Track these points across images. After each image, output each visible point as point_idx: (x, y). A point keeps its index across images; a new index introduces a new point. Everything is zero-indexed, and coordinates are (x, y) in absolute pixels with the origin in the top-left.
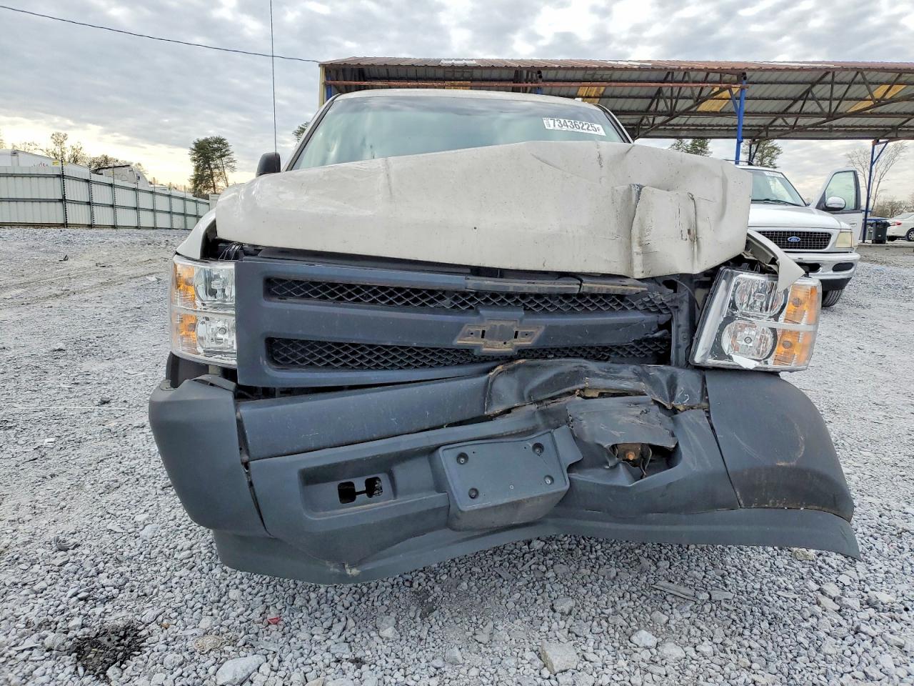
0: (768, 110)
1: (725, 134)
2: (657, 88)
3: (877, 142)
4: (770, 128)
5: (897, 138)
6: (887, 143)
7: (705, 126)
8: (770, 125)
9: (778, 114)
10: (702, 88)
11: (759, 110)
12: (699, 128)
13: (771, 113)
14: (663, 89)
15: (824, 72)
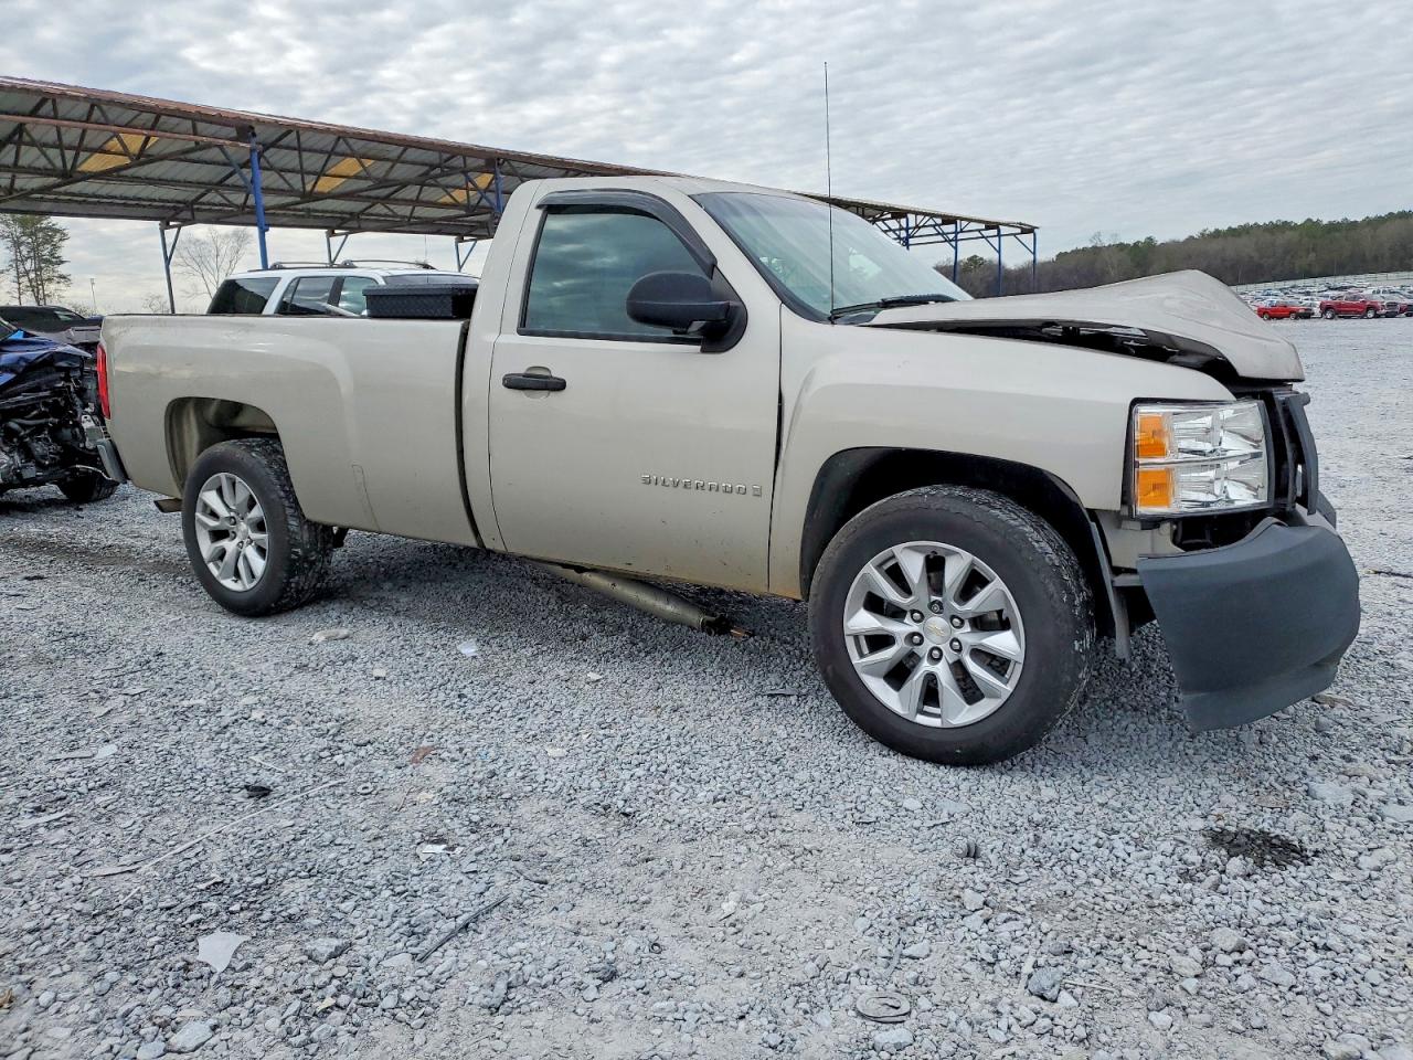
0: (194, 178)
1: (119, 210)
2: (16, 125)
3: (332, 234)
4: (196, 206)
5: (359, 229)
6: (347, 235)
7: (87, 196)
8: (196, 201)
9: (209, 186)
10: (84, 131)
11: (180, 177)
12: (76, 198)
13: (199, 184)
14: (27, 126)
15: (284, 130)
